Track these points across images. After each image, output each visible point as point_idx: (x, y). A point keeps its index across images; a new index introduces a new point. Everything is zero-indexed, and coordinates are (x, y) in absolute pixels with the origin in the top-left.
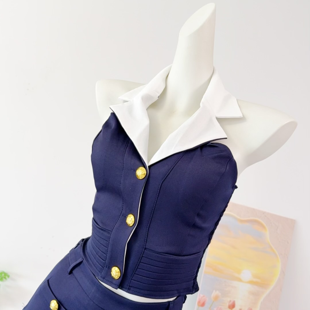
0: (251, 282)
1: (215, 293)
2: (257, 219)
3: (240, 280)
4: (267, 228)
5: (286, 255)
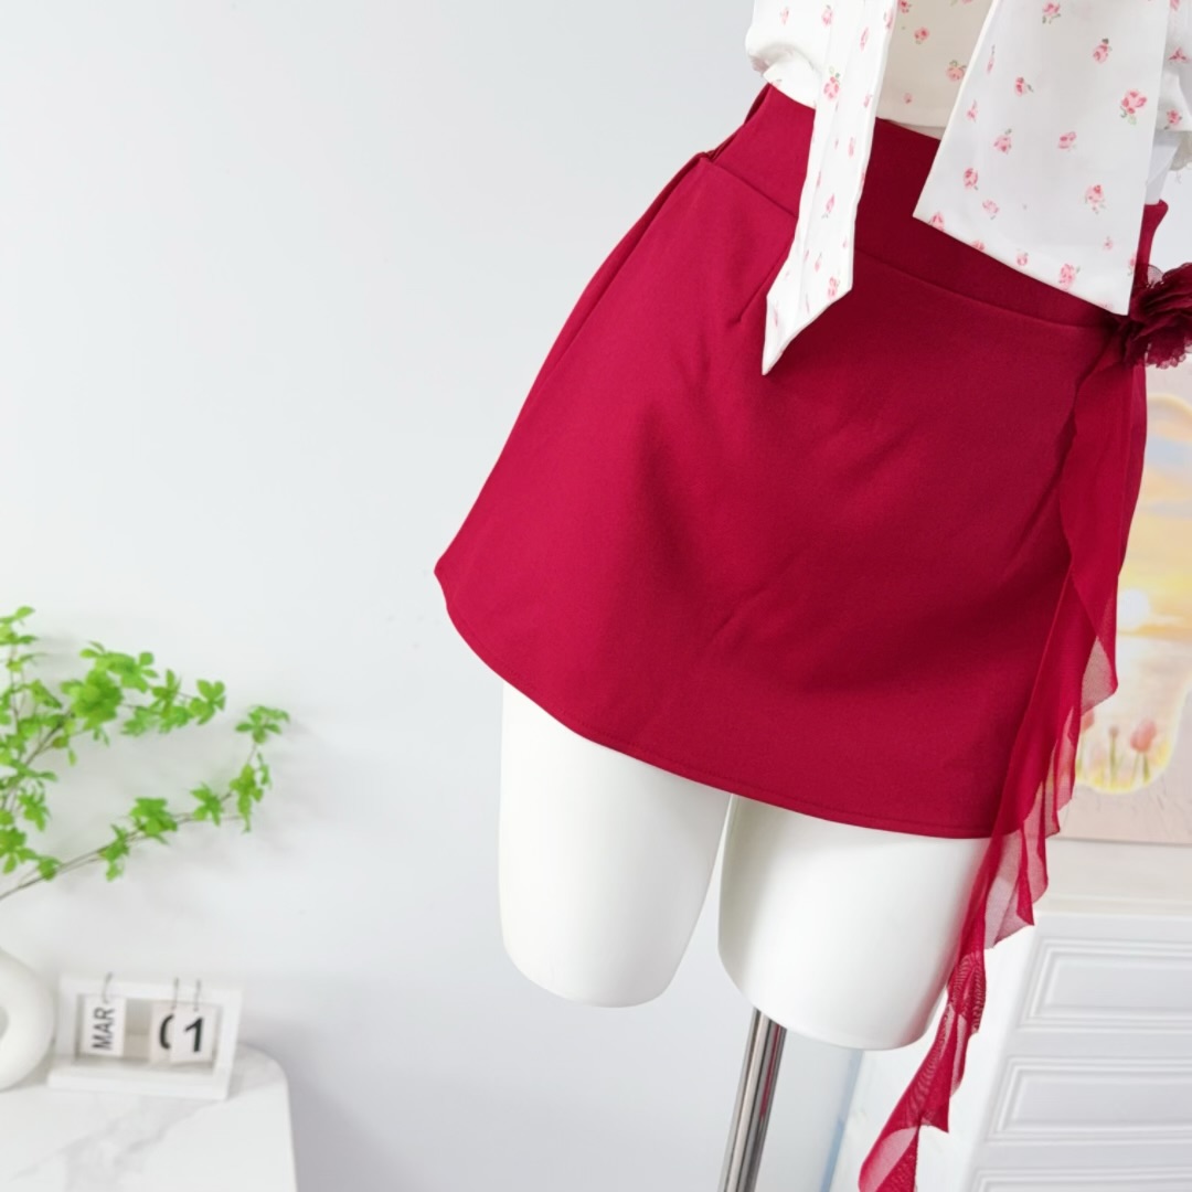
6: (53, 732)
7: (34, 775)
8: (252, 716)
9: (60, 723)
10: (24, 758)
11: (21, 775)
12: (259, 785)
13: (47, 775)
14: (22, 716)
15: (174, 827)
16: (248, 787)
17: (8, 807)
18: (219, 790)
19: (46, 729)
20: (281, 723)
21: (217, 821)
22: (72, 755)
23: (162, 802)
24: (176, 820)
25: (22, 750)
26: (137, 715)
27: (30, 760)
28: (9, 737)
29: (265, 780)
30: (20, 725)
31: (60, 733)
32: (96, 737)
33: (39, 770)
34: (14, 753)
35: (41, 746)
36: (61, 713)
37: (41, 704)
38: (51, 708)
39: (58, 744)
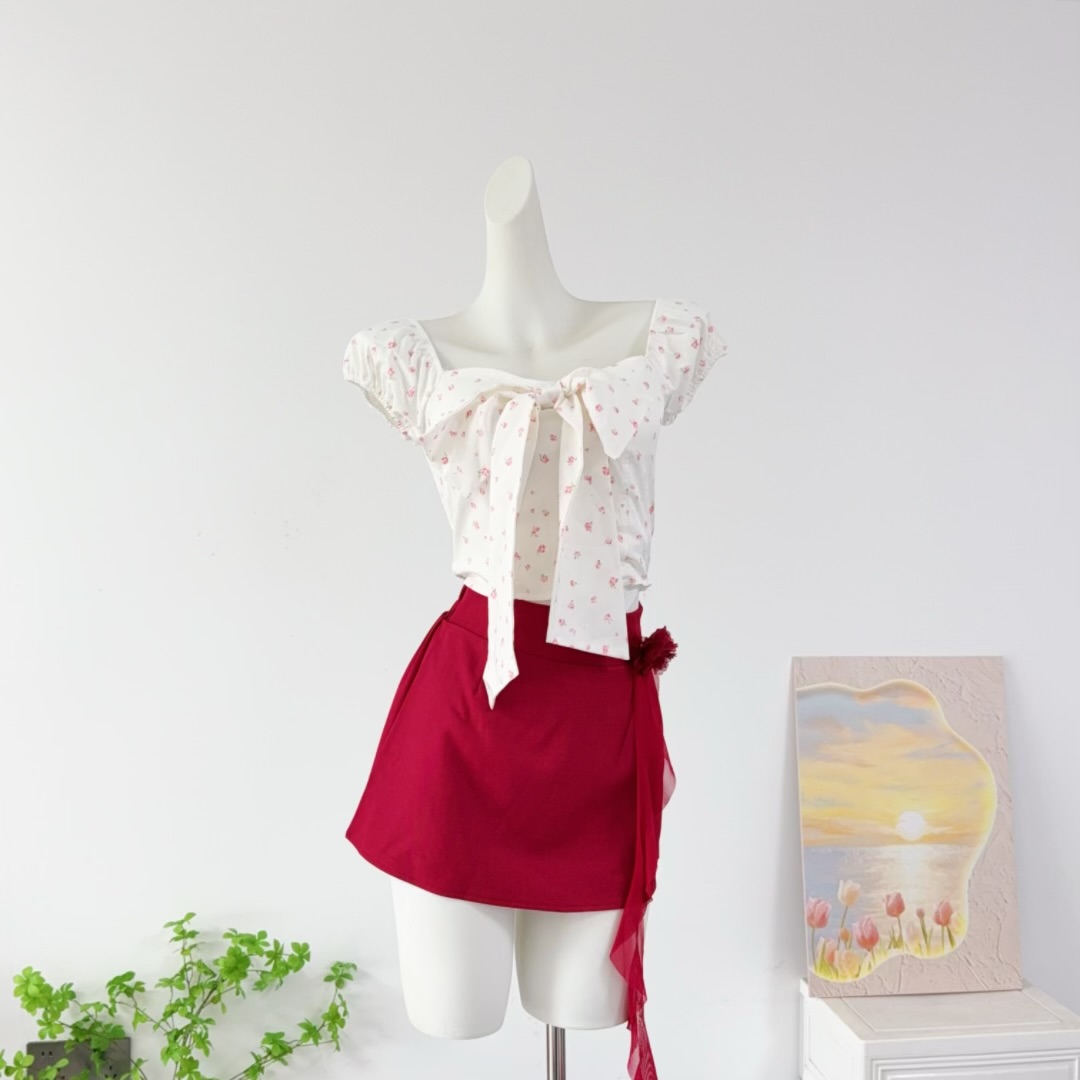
0: (929, 839)
1: (843, 889)
2: (902, 680)
3: (899, 840)
4: (934, 697)
5: (1003, 749)
6: (211, 993)
7: (202, 1022)
8: (334, 969)
9: (215, 987)
10: (195, 1011)
11: (194, 1022)
12: (342, 1017)
13: (209, 1021)
14: (191, 985)
15: (291, 1050)
16: (335, 1018)
17: (187, 1044)
18: (317, 1023)
19: (207, 991)
20: (351, 971)
21: (316, 1043)
22: (223, 1007)
23: (282, 1034)
24: (291, 1045)
25: (193, 1006)
26: (261, 976)
27: (199, 1012)
28: (185, 999)
29: (345, 1013)
30: (191, 991)
31: (215, 993)
32: (238, 993)
33: (205, 1018)
34: (189, 1009)
35: (205, 1002)
36: (215, 979)
37: (203, 975)
38: (209, 976)
39: (215, 1000)
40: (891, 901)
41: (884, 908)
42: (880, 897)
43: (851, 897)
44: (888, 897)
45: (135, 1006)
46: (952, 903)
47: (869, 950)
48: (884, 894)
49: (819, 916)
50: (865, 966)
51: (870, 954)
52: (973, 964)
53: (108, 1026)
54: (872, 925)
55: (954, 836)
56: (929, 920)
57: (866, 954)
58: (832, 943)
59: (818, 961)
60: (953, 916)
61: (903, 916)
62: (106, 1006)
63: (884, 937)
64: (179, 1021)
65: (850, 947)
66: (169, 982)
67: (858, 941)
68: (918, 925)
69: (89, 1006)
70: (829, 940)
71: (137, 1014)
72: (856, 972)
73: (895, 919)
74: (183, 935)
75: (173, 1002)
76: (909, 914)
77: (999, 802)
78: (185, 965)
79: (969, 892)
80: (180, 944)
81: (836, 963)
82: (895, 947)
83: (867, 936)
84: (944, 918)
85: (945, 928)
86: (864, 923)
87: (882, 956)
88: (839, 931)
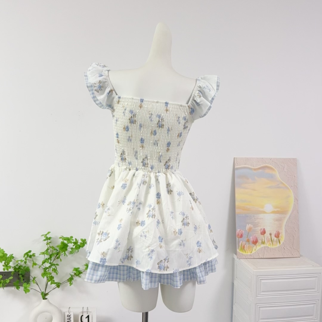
0: (274, 212)
1: (248, 226)
2: (267, 165)
3: (264, 212)
4: (276, 170)
5: (296, 186)
6: (56, 256)
7: (54, 265)
9: (58, 254)
10: (52, 262)
11: (52, 265)
13: (57, 264)
14: (50, 254)
15: (82, 273)
17: (50, 272)
22: (61, 260)
23: (79, 268)
24: (82, 271)
26: (72, 250)
28: (48, 258)
30: (50, 256)
31: (58, 256)
32: (65, 255)
35: (54, 259)
36: (58, 252)
37: (54, 250)
38: (56, 251)
39: (58, 258)
40: (262, 230)
41: (260, 232)
42: (259, 229)
43: (250, 229)
44: (261, 229)
45: (33, 261)
46: (280, 231)
47: (255, 245)
48: (260, 228)
49: (240, 235)
50: (254, 249)
51: (255, 246)
52: (285, 249)
53: (25, 267)
54: (256, 238)
55: (281, 212)
56: (273, 236)
57: (254, 246)
58: (244, 243)
59: (240, 248)
60: (280, 235)
61: (265, 235)
62: (24, 261)
63: (260, 241)
64: (47, 265)
65: (249, 244)
66: (43, 253)
67: (252, 242)
68: (270, 237)
69: (18, 261)
70: (243, 242)
71: (34, 263)
72: (251, 251)
73: (263, 236)
74: (47, 239)
75: (45, 259)
76: (267, 234)
77: (294, 202)
78: (48, 248)
79: (285, 228)
80: (46, 241)
81: (245, 248)
82: (263, 244)
83: (254, 241)
84: (277, 236)
85: (278, 239)
86: (254, 237)
87: (259, 247)
88: (246, 239)
